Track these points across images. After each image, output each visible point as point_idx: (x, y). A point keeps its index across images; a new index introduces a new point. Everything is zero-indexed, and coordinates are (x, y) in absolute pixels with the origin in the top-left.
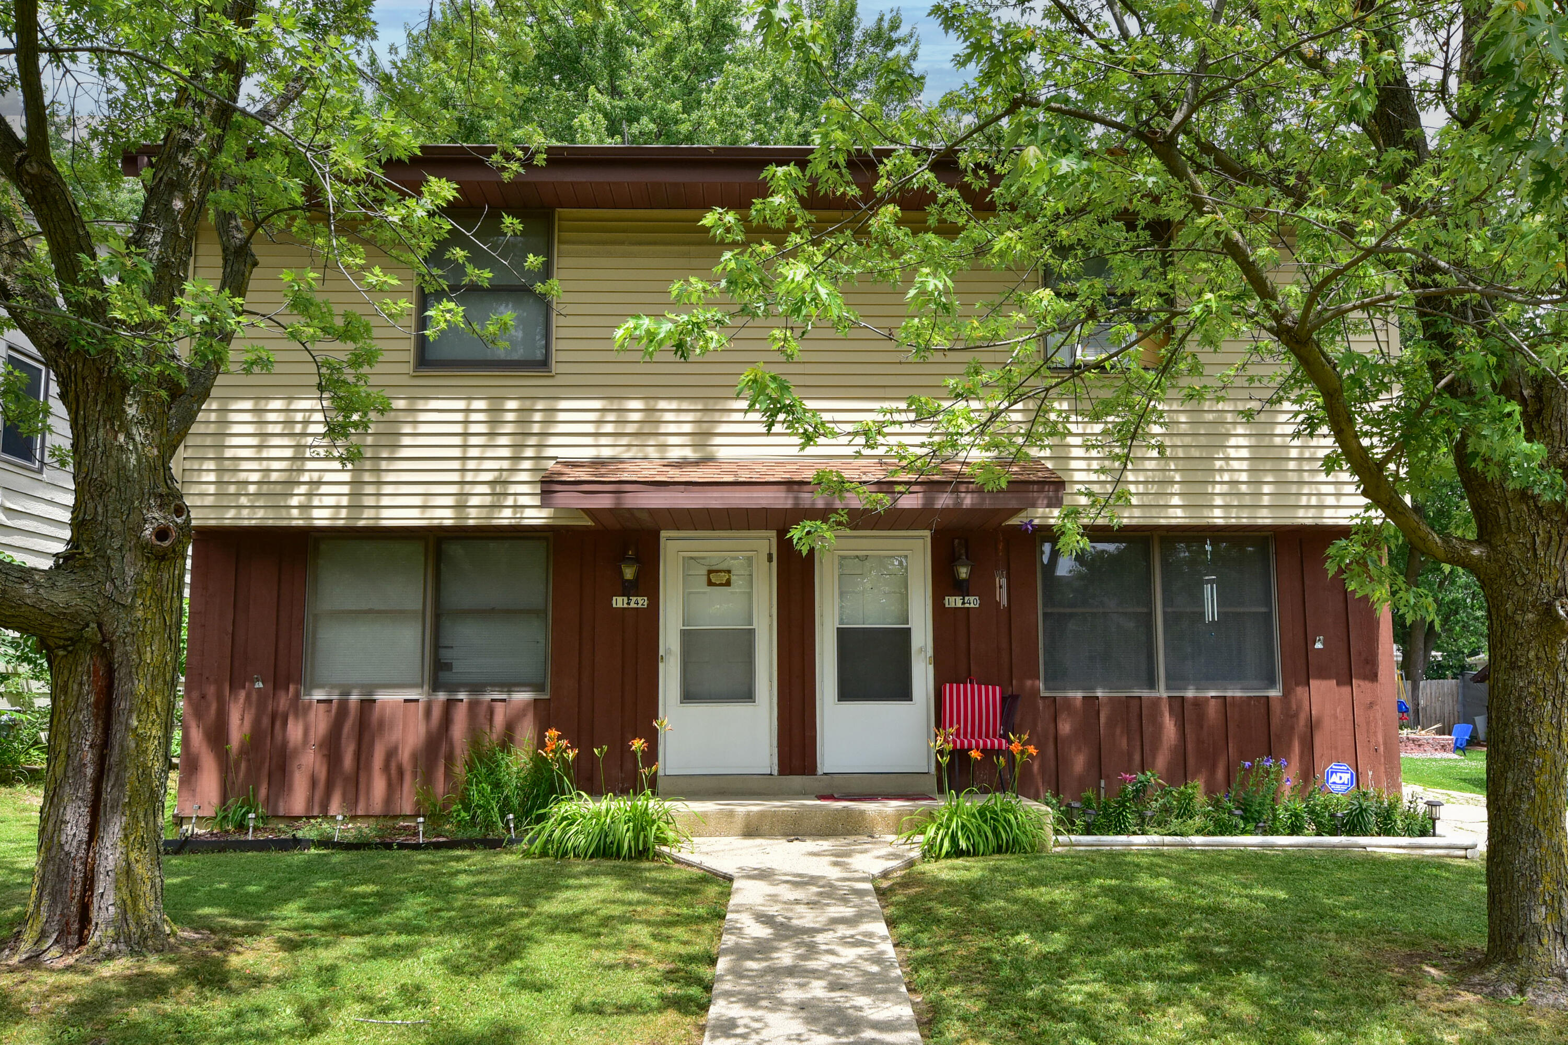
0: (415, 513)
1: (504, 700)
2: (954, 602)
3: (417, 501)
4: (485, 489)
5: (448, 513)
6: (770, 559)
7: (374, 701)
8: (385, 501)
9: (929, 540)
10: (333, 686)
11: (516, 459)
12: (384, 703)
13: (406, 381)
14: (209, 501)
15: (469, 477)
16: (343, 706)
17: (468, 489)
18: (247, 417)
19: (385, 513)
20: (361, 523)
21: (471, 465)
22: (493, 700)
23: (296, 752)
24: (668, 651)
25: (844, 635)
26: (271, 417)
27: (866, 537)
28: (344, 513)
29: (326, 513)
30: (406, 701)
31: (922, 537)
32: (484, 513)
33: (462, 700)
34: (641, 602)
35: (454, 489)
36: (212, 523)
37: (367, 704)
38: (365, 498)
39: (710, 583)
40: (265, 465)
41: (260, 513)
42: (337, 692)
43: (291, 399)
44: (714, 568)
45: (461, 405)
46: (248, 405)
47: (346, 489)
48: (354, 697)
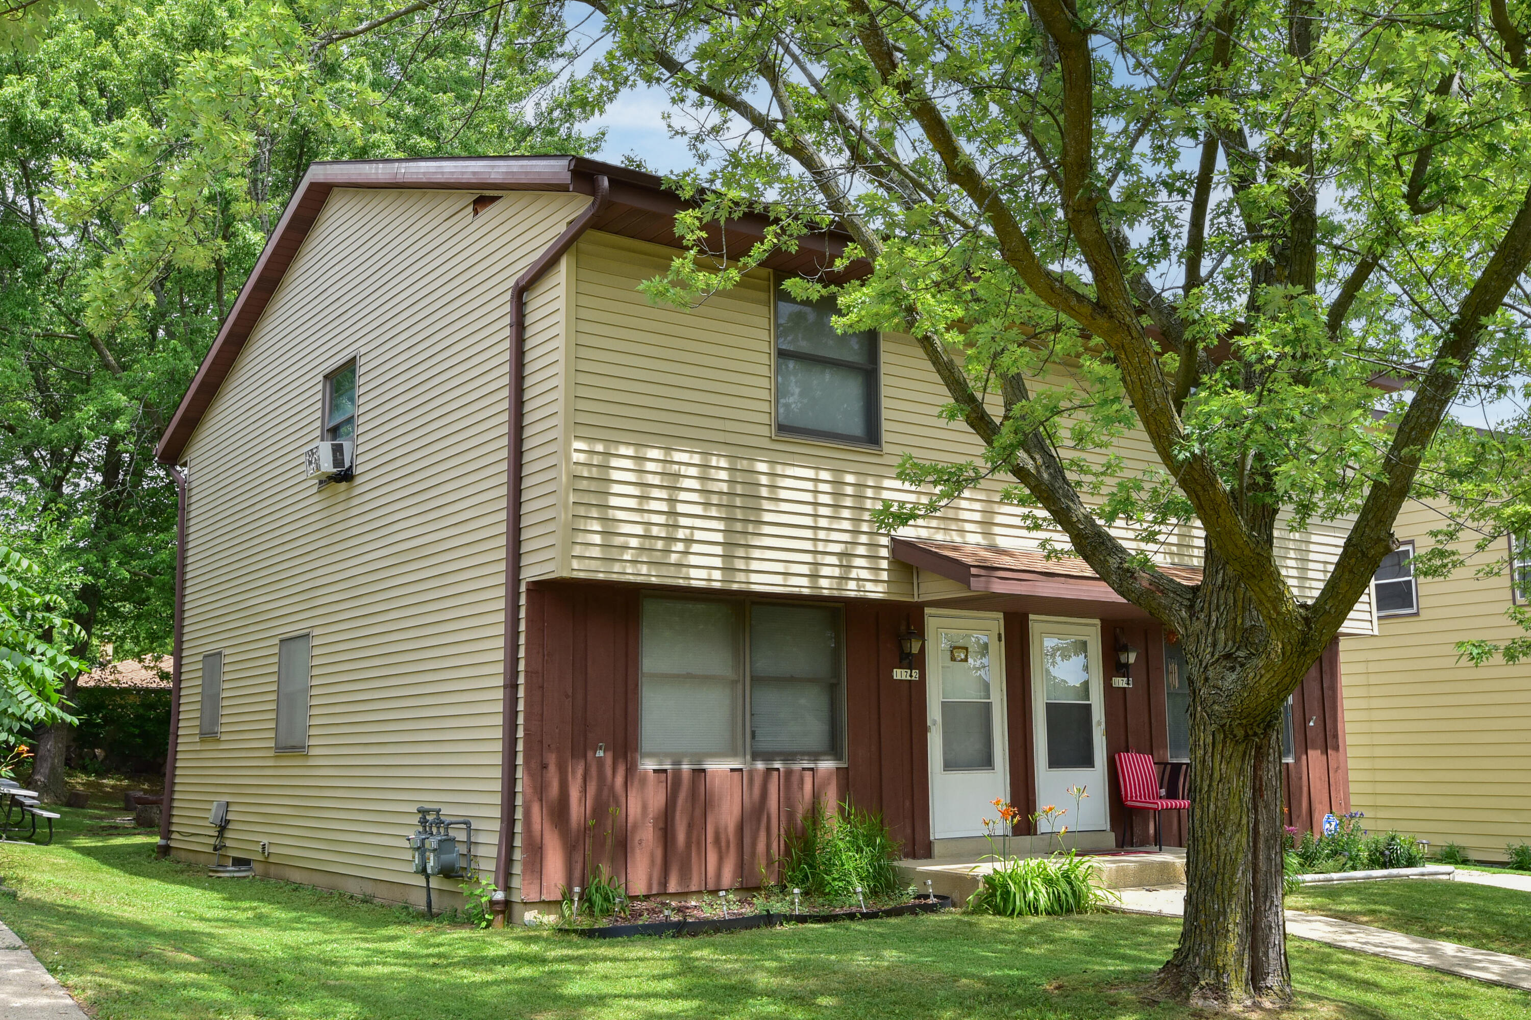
0: (779, 579)
1: (812, 769)
2: (1120, 682)
3: (780, 567)
4: (834, 560)
5: (805, 581)
6: (1000, 640)
7: (704, 771)
8: (755, 565)
9: (1099, 627)
10: (666, 755)
11: (856, 532)
12: (714, 772)
13: (766, 443)
14: (596, 552)
15: (821, 547)
16: (677, 774)
17: (820, 559)
18: (629, 464)
19: (754, 578)
20: (735, 587)
21: (822, 535)
22: (804, 769)
23: (635, 826)
24: (935, 723)
25: (1050, 707)
26: (650, 466)
27: (1065, 623)
28: (717, 575)
29: (703, 574)
30: (732, 770)
31: (1094, 625)
32: (834, 584)
33: (778, 770)
34: (916, 674)
35: (808, 558)
36: (601, 576)
37: (699, 773)
38: (736, 560)
39: (953, 659)
40: (646, 517)
41: (644, 569)
42: (669, 761)
43: (668, 449)
44: (957, 644)
45: (810, 473)
46: (630, 451)
47: (719, 550)
48: (686, 767)
